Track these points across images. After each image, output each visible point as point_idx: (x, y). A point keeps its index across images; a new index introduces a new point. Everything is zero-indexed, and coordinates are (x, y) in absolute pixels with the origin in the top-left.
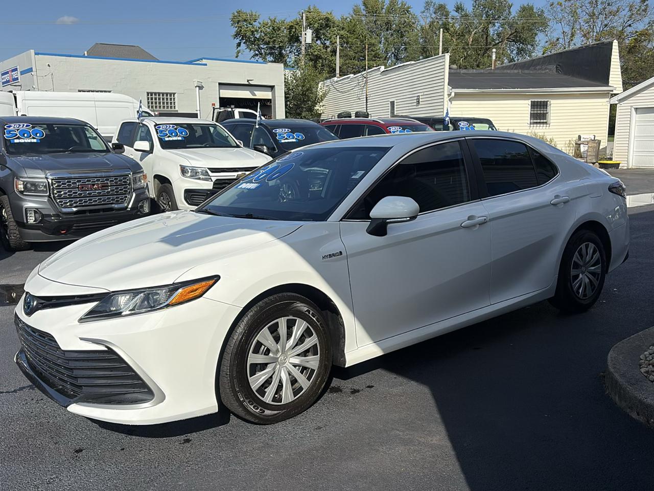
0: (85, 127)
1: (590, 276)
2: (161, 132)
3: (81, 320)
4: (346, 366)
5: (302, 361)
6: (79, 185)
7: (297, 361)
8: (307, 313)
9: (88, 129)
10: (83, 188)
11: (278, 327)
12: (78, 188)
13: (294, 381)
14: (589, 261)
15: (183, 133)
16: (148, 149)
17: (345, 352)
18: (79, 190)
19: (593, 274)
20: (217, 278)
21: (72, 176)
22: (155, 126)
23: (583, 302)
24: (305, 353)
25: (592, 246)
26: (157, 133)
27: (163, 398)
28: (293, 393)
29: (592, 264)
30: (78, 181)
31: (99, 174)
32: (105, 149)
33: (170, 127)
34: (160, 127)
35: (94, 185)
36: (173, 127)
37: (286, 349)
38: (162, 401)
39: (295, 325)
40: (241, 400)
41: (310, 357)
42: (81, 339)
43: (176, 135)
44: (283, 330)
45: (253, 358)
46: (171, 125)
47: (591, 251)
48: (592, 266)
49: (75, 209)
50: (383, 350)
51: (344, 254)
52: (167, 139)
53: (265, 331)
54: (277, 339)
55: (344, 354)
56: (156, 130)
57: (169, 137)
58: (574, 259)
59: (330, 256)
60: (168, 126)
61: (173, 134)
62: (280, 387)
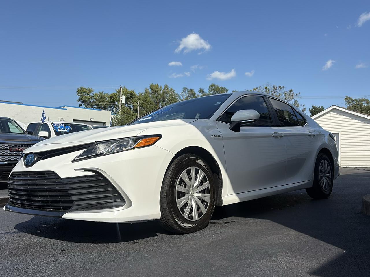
0: (11, 121)
1: (327, 179)
2: (56, 127)
3: (74, 161)
4: (223, 205)
5: (202, 195)
6: (9, 148)
7: (199, 195)
8: (204, 167)
9: (12, 122)
10: (12, 150)
11: (190, 172)
12: (9, 149)
13: (198, 208)
14: (326, 170)
15: (69, 128)
16: (47, 136)
17: (222, 196)
18: (9, 151)
19: (328, 178)
20: (160, 136)
21: (6, 142)
22: (52, 124)
23: (325, 192)
24: (203, 192)
25: (326, 162)
26: (53, 127)
27: (131, 204)
28: (198, 215)
29: (327, 172)
30: (9, 146)
31: (23, 142)
32: (23, 133)
33: (60, 125)
34: (55, 125)
35: (19, 148)
36: (62, 125)
37: (194, 186)
38: (130, 207)
39: (198, 173)
40: (173, 213)
41: (206, 195)
42: (75, 170)
43: (65, 129)
44: (193, 174)
45: (179, 188)
46: (61, 124)
47: (326, 164)
48: (327, 174)
49: (5, 163)
50: (240, 199)
51: (221, 137)
52: (59, 131)
53: (184, 172)
54: (190, 179)
55: (222, 197)
56: (53, 126)
57: (60, 130)
58: (320, 167)
59: (215, 136)
60: (60, 124)
61: (63, 129)
62: (191, 210)
